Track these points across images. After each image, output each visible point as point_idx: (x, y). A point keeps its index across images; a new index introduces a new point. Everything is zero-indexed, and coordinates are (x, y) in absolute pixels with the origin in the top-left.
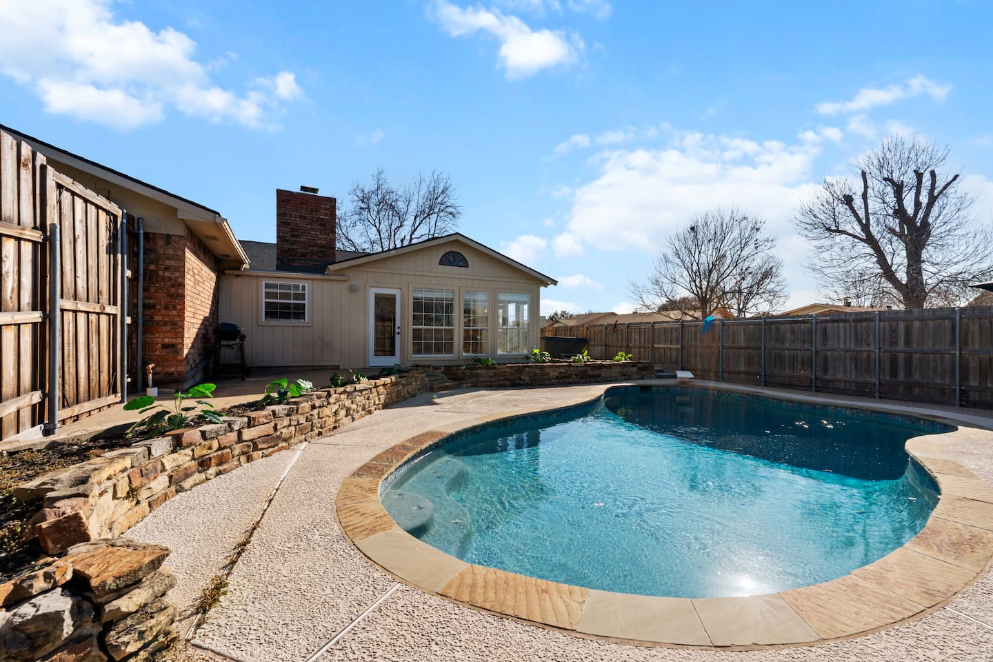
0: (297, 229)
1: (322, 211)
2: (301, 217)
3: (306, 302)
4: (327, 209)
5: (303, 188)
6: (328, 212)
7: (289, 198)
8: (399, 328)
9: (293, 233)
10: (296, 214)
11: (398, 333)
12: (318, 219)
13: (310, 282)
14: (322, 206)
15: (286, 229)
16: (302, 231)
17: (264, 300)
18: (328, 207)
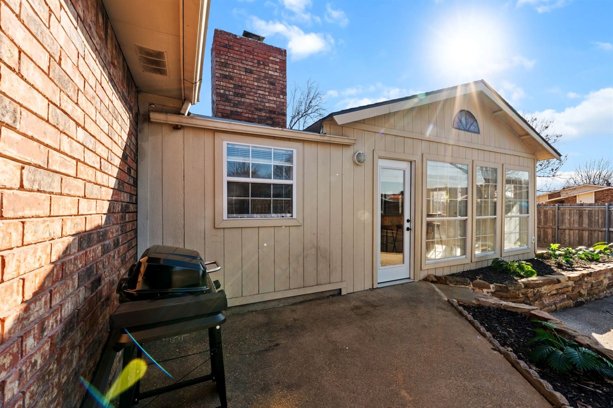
0: (241, 86)
1: (270, 65)
2: (247, 70)
3: (294, 182)
4: (276, 63)
5: (246, 34)
6: (278, 67)
7: (231, 44)
8: (408, 221)
9: (237, 91)
10: (240, 65)
11: (408, 229)
12: (267, 76)
13: (299, 145)
14: (271, 58)
15: (228, 85)
16: (247, 89)
17: (226, 179)
18: (278, 60)
